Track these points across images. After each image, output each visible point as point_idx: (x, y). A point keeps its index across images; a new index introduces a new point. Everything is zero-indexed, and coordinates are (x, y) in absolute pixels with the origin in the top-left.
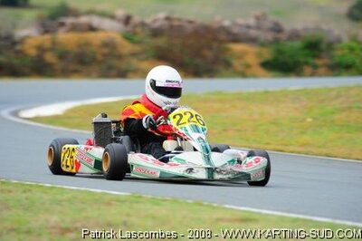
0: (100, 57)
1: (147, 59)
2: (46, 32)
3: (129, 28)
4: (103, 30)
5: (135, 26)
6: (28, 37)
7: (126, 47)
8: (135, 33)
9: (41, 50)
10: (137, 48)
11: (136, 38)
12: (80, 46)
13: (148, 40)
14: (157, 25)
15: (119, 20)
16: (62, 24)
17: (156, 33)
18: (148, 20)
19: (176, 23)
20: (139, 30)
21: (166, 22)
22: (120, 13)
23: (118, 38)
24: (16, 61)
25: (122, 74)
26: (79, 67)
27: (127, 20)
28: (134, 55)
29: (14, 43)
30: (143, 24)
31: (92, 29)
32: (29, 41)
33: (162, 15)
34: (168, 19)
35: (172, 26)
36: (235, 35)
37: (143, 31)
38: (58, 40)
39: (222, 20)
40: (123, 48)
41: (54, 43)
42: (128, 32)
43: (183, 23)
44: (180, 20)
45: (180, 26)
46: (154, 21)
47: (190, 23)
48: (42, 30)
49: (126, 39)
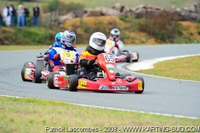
0: (107, 30)
1: (134, 31)
2: (77, 17)
3: (123, 13)
4: (109, 15)
5: (127, 12)
6: (67, 19)
8: (126, 17)
9: (75, 27)
10: (128, 25)
11: (127, 19)
12: (96, 24)
13: (134, 20)
14: (138, 11)
15: (117, 10)
16: (86, 12)
17: (139, 16)
18: (134, 9)
19: (150, 10)
20: (129, 14)
21: (144, 10)
22: (118, 5)
23: (117, 20)
27: (122, 9)
28: (126, 29)
29: (59, 24)
30: (131, 11)
31: (102, 14)
32: (68, 22)
33: (141, 6)
34: (144, 7)
35: (147, 12)
36: (183, 16)
37: (131, 15)
38: (83, 21)
39: (176, 8)
40: (120, 25)
41: (81, 22)
42: (122, 16)
43: (153, 10)
44: (151, 8)
45: (152, 12)
46: (137, 9)
47: (158, 9)
48: (74, 16)
49: (121, 19)
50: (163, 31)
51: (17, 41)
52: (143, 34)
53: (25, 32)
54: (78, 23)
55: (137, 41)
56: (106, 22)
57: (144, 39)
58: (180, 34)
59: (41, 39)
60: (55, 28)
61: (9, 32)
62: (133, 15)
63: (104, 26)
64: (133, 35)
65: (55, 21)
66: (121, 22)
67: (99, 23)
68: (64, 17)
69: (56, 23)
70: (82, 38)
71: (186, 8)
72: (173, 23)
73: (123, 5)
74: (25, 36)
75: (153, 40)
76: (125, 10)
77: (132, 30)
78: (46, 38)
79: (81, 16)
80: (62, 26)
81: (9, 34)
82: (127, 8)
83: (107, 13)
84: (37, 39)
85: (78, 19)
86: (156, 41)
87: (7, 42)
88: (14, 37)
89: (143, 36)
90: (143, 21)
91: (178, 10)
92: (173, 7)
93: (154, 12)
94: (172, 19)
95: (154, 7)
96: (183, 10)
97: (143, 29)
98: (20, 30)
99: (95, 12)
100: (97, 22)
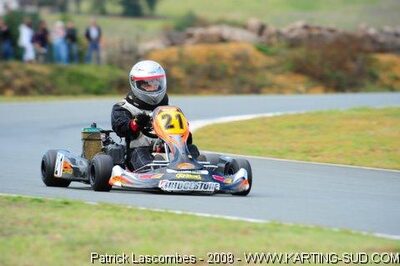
0: (231, 71)
1: (282, 73)
2: (173, 44)
3: (264, 38)
4: (234, 41)
5: (270, 36)
6: (153, 50)
7: (260, 60)
8: (270, 44)
10: (272, 61)
11: (272, 50)
12: (209, 59)
13: (284, 51)
14: (294, 34)
15: (252, 31)
16: (190, 36)
17: (294, 43)
18: (284, 30)
19: (316, 32)
20: (274, 40)
21: (305, 32)
22: (254, 22)
23: (251, 50)
25: (256, 90)
26: (208, 82)
27: (261, 30)
28: (268, 68)
29: (138, 58)
30: (279, 34)
31: (222, 40)
32: (154, 55)
33: (300, 24)
34: (306, 27)
36: (381, 44)
37: (279, 41)
38: (184, 53)
39: (367, 28)
40: (257, 60)
41: (181, 55)
42: (262, 43)
43: (323, 32)
44: (319, 28)
45: (320, 36)
46: (292, 30)
47: (332, 31)
48: (168, 42)
49: (260, 49)
50: (340, 73)
52: (300, 78)
53: (71, 74)
54: (175, 58)
56: (227, 54)
57: (302, 88)
58: (374, 78)
59: (101, 87)
61: (39, 74)
62: (282, 41)
63: (225, 62)
64: (281, 79)
65: (131, 52)
66: (259, 55)
67: (215, 57)
68: (149, 46)
69: (133, 58)
70: (180, 86)
71: (388, 29)
72: (361, 57)
73: (263, 21)
74: (70, 82)
75: (320, 89)
76: (266, 32)
77: (279, 69)
78: (111, 84)
79: (181, 44)
81: (39, 78)
82: (271, 28)
83: (233, 37)
84: (94, 87)
85: (174, 50)
88: (48, 84)
89: (300, 81)
90: (300, 53)
91: (372, 31)
92: (363, 26)
94: (360, 50)
95: (324, 26)
96: (382, 31)
97: (300, 69)
98: (60, 71)
99: (208, 36)
100: (212, 54)
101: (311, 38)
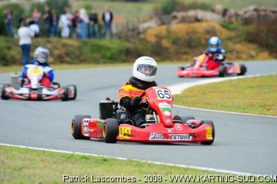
0: (203, 42)
1: (240, 42)
2: (163, 24)
3: (226, 18)
4: (206, 21)
5: (230, 17)
6: (149, 28)
7: (224, 34)
8: (231, 23)
9: (159, 37)
10: (233, 34)
11: (232, 26)
12: (188, 33)
13: (240, 27)
14: (247, 15)
15: (218, 13)
16: (175, 17)
17: (247, 21)
18: (241, 12)
19: (263, 13)
20: (234, 19)
21: (255, 13)
22: (219, 7)
23: (218, 27)
24: (140, 47)
26: (188, 50)
27: (225, 12)
28: (229, 39)
29: (139, 33)
30: (237, 15)
31: (197, 20)
32: (150, 31)
33: (251, 8)
34: (256, 10)
35: (259, 16)
37: (237, 20)
38: (171, 29)
40: (221, 34)
41: (168, 31)
42: (225, 22)
43: (268, 13)
44: (265, 11)
45: (266, 15)
46: (245, 13)
47: (274, 12)
48: (159, 22)
49: (223, 26)
51: (82, 58)
52: (252, 46)
53: (93, 45)
54: (164, 33)
55: (244, 56)
56: (201, 30)
57: (253, 53)
59: (114, 54)
60: (132, 40)
61: (71, 46)
62: (239, 20)
63: (199, 35)
64: (238, 47)
65: (133, 30)
66: (223, 30)
67: (192, 32)
68: (146, 25)
69: (135, 33)
70: (169, 53)
73: (226, 7)
74: (92, 51)
75: (265, 54)
76: (228, 14)
77: (238, 40)
78: (120, 52)
79: (169, 23)
80: (142, 36)
81: (71, 49)
82: (232, 11)
83: (205, 18)
84: (109, 54)
85: (164, 27)
86: (270, 54)
87: (68, 59)
88: (77, 53)
89: (252, 49)
90: (251, 28)
93: (269, 16)
95: (268, 9)
97: (252, 39)
98: (85, 43)
99: (187, 17)
100: (190, 30)
101: (260, 17)
